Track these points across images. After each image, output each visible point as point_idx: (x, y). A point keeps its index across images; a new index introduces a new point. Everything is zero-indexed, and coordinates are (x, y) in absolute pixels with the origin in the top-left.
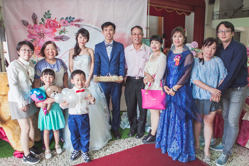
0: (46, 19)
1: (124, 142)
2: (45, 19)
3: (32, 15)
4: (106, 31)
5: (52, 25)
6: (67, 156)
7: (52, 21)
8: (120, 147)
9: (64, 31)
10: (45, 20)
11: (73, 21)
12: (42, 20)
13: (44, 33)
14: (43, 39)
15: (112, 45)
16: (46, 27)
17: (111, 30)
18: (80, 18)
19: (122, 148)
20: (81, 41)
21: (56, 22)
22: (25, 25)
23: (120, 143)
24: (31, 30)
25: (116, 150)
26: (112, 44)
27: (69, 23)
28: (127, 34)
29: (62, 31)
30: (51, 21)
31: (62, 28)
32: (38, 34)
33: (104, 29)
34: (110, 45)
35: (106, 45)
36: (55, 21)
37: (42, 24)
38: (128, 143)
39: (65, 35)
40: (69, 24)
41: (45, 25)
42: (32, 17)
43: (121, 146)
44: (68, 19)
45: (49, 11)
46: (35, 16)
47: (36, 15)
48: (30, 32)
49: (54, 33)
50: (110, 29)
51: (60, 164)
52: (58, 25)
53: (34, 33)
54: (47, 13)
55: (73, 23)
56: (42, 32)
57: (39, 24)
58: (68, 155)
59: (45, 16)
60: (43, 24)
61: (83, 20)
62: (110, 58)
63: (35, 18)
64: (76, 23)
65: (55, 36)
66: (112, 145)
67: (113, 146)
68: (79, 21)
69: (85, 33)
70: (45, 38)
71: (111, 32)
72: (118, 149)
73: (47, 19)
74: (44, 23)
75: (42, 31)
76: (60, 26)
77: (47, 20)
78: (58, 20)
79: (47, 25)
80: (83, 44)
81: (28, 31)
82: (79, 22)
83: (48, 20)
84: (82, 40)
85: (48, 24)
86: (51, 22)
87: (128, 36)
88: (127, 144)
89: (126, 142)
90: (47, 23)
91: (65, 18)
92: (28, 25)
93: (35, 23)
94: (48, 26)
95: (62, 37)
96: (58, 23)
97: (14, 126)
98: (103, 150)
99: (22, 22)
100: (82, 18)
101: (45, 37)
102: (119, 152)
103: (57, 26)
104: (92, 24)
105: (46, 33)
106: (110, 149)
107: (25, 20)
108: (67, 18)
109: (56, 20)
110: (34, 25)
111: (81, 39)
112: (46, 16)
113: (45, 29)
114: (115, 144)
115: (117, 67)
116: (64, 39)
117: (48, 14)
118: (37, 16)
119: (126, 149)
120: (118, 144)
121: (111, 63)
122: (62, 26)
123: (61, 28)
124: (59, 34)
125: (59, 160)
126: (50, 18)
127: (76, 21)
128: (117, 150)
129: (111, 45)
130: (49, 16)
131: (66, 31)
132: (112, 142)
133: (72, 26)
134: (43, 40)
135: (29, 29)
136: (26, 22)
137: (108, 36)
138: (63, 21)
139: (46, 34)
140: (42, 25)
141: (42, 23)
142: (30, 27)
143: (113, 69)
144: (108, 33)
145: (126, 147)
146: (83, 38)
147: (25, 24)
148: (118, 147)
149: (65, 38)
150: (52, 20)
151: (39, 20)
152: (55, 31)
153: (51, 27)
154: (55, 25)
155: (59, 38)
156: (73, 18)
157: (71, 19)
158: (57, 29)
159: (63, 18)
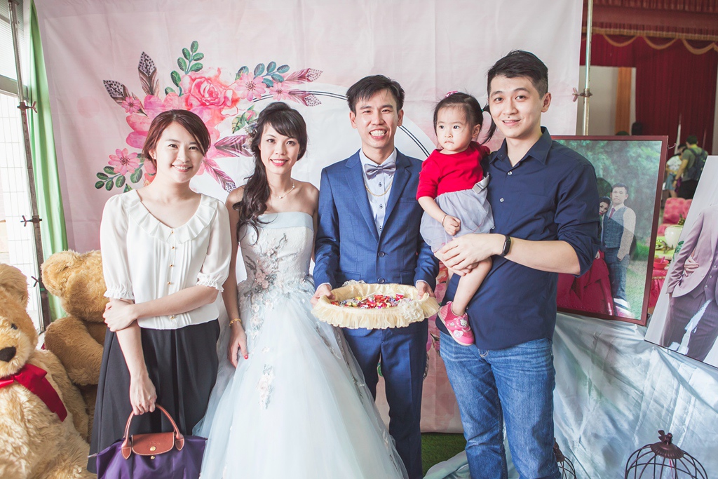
0: (187, 73)
2: (182, 73)
3: (139, 60)
5: (207, 95)
7: (208, 80)
9: (247, 119)
10: (183, 76)
11: (282, 77)
12: (175, 79)
16: (188, 106)
17: (386, 108)
18: (306, 68)
20: (274, 157)
21: (221, 85)
24: (137, 116)
27: (268, 87)
29: (241, 120)
30: (203, 80)
31: (243, 107)
33: (360, 104)
34: (386, 169)
36: (218, 82)
37: (175, 94)
40: (268, 91)
41: (184, 96)
42: (139, 68)
44: (265, 72)
45: (194, 45)
46: (147, 66)
47: (153, 59)
48: (132, 125)
49: (216, 127)
52: (229, 94)
54: (190, 50)
55: (282, 89)
57: (162, 94)
59: (183, 64)
60: (178, 92)
61: (318, 74)
63: (148, 72)
65: (218, 137)
68: (303, 77)
69: (290, 123)
71: (388, 117)
73: (189, 74)
74: (181, 90)
76: (235, 101)
77: (191, 77)
78: (228, 77)
79: (193, 98)
80: (283, 165)
81: (128, 119)
82: (306, 83)
83: (193, 77)
84: (280, 151)
85: (194, 92)
86: (203, 86)
90: (190, 91)
91: (251, 70)
92: (127, 99)
93: (151, 91)
94: (194, 102)
95: (244, 140)
96: (227, 87)
99: (105, 88)
100: (314, 65)
103: (222, 100)
107: (115, 80)
108: (259, 68)
109: (222, 78)
110: (146, 99)
111: (274, 147)
112: (187, 61)
117: (191, 56)
118: (156, 66)
121: (386, 241)
122: (241, 101)
123: (239, 105)
124: (231, 131)
126: (198, 69)
127: (291, 79)
130: (196, 64)
135: (129, 114)
136: (120, 87)
137: (373, 133)
138: (249, 77)
140: (172, 98)
141: (172, 90)
142: (131, 105)
144: (376, 122)
146: (280, 141)
147: (117, 93)
150: (207, 76)
151: (163, 80)
152: (218, 117)
153: (206, 105)
154: (218, 94)
155: (233, 147)
156: (284, 68)
157: (276, 70)
158: (224, 112)
159: (245, 67)
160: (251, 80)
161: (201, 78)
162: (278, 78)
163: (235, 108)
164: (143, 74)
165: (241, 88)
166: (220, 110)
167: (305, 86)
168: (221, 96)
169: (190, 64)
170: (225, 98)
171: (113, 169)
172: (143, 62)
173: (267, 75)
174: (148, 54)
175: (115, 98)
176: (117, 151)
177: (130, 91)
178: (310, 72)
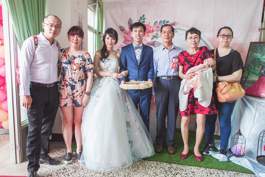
4: (136, 31)
6: (132, 167)
9: (155, 37)
18: (174, 22)
21: (150, 27)
23: (198, 171)
24: (126, 36)
29: (154, 36)
32: (132, 39)
33: (134, 29)
35: (135, 47)
38: (209, 174)
39: (157, 41)
44: (162, 23)
45: (144, 16)
48: (125, 38)
50: (140, 30)
51: (121, 174)
52: (151, 29)
53: (128, 39)
54: (142, 17)
58: (134, 167)
63: (130, 23)
65: (147, 41)
71: (141, 33)
76: (153, 31)
78: (152, 24)
89: (207, 172)
91: (158, 22)
92: (124, 31)
95: (154, 42)
96: (151, 27)
100: (176, 21)
106: (182, 175)
108: (161, 22)
109: (150, 25)
112: (141, 20)
116: (155, 45)
120: (195, 172)
122: (155, 31)
123: (154, 32)
124: (151, 40)
125: (122, 169)
126: (144, 22)
132: (188, 168)
135: (124, 35)
136: (123, 28)
137: (137, 37)
138: (158, 24)
144: (138, 34)
149: (157, 44)
150: (146, 24)
152: (147, 36)
155: (151, 44)
156: (168, 22)
157: (165, 22)
158: (149, 34)
159: (156, 22)
160: (158, 25)
163: (152, 33)
164: (129, 24)
165: (155, 27)
166: (148, 34)
168: (149, 30)
170: (150, 30)
171: (119, 50)
172: (129, 21)
174: (131, 19)
175: (121, 31)
176: (121, 45)
177: (125, 29)
178: (175, 23)
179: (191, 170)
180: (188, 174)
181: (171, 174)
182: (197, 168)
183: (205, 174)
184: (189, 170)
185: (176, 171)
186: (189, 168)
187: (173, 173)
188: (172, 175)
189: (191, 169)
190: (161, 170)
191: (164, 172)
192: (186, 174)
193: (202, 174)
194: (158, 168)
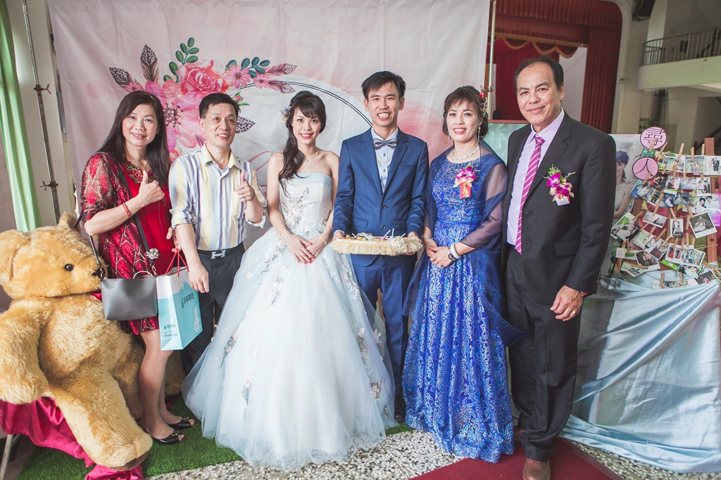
0: (183, 64)
1: (424, 442)
2: (179, 64)
3: (141, 52)
4: (377, 99)
5: (200, 83)
7: (201, 70)
8: (413, 460)
10: (180, 67)
11: (264, 70)
12: (173, 68)
13: (178, 107)
14: (174, 126)
15: (395, 143)
16: (185, 91)
18: (283, 63)
19: (419, 465)
20: (302, 132)
21: (214, 75)
22: (120, 83)
25: (401, 472)
26: (396, 141)
27: (252, 77)
28: (426, 109)
30: (198, 69)
33: (372, 93)
34: (389, 143)
35: (375, 142)
36: (211, 72)
37: (172, 81)
40: (252, 81)
41: (180, 83)
42: (141, 58)
43: (415, 455)
44: (250, 65)
45: (191, 41)
46: (149, 56)
47: (154, 51)
52: (220, 82)
54: (187, 45)
55: (264, 79)
56: (170, 106)
57: (161, 82)
59: (180, 56)
60: (175, 80)
61: (293, 68)
62: (384, 183)
63: (149, 62)
64: (273, 78)
66: (388, 451)
67: (391, 455)
68: (281, 70)
69: (313, 107)
70: (180, 123)
72: (406, 465)
73: (186, 64)
74: (178, 78)
75: (172, 103)
76: (225, 88)
77: (186, 67)
78: (219, 69)
79: (188, 85)
80: (309, 138)
82: (283, 75)
83: (189, 67)
84: (307, 128)
85: (190, 79)
86: (198, 75)
87: (429, 114)
88: (434, 449)
90: (186, 79)
91: (239, 63)
92: (130, 84)
93: (151, 77)
94: (190, 88)
96: (218, 76)
97: (91, 392)
98: (363, 471)
99: (111, 74)
100: (289, 61)
101: (179, 120)
102: (412, 477)
103: (214, 87)
104: (321, 79)
105: (182, 108)
107: (120, 68)
108: (245, 62)
109: (214, 69)
110: (147, 84)
111: (303, 125)
112: (184, 54)
113: (180, 95)
114: (396, 447)
115: (404, 210)
117: (188, 50)
118: (157, 56)
119: (432, 468)
121: (387, 197)
122: (230, 88)
126: (193, 60)
127: (271, 72)
128: (405, 470)
129: (391, 143)
130: (192, 57)
131: (243, 101)
133: (261, 88)
134: (175, 131)
136: (124, 74)
137: (381, 116)
138: (237, 69)
139: (182, 111)
140: (170, 84)
141: (170, 77)
143: (394, 216)
145: (431, 463)
146: (307, 120)
147: (121, 78)
148: (409, 461)
150: (201, 66)
151: (162, 69)
153: (199, 90)
154: (210, 82)
156: (266, 62)
157: (259, 64)
159: (233, 61)
160: (238, 71)
161: (196, 68)
162: (260, 70)
164: (145, 63)
165: (230, 77)
167: (281, 78)
168: (213, 83)
169: (187, 56)
170: (217, 85)
172: (145, 53)
173: (252, 67)
174: (150, 47)
178: (287, 67)
179: (397, 445)
180: (396, 459)
181: (357, 474)
182: (407, 436)
183: (428, 445)
184: (391, 446)
185: (364, 460)
186: (391, 442)
187: (360, 469)
188: (363, 476)
189: (395, 441)
190: (330, 469)
191: (341, 474)
192: (391, 459)
193: (423, 449)
194: (319, 466)
